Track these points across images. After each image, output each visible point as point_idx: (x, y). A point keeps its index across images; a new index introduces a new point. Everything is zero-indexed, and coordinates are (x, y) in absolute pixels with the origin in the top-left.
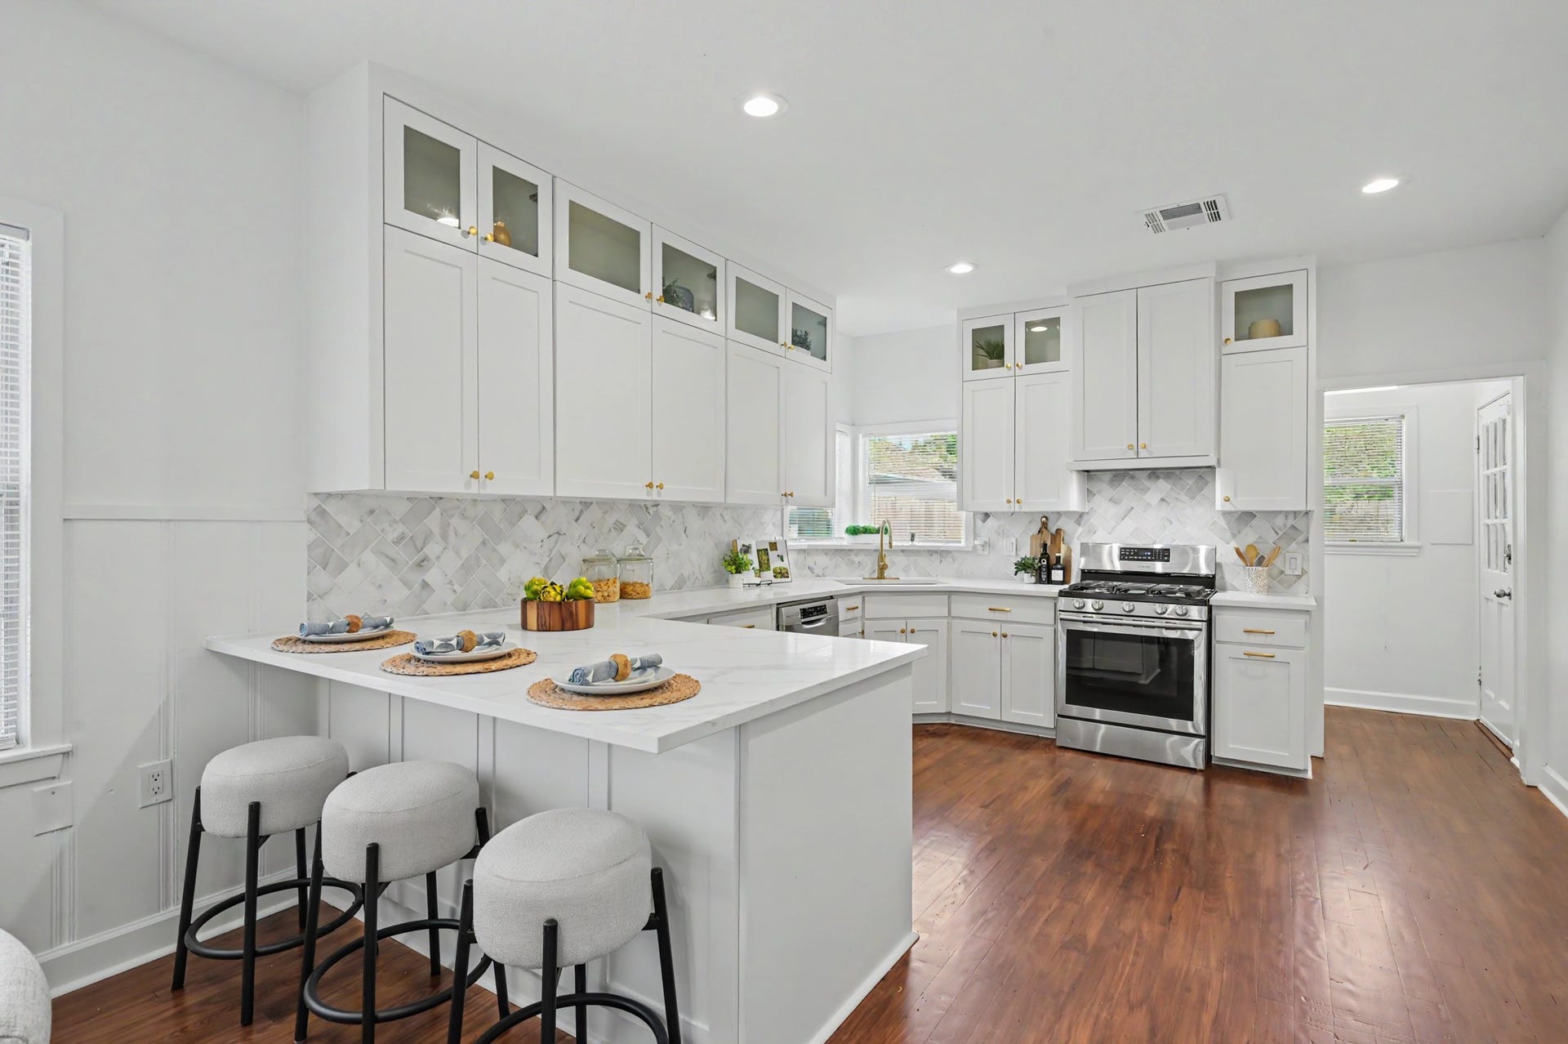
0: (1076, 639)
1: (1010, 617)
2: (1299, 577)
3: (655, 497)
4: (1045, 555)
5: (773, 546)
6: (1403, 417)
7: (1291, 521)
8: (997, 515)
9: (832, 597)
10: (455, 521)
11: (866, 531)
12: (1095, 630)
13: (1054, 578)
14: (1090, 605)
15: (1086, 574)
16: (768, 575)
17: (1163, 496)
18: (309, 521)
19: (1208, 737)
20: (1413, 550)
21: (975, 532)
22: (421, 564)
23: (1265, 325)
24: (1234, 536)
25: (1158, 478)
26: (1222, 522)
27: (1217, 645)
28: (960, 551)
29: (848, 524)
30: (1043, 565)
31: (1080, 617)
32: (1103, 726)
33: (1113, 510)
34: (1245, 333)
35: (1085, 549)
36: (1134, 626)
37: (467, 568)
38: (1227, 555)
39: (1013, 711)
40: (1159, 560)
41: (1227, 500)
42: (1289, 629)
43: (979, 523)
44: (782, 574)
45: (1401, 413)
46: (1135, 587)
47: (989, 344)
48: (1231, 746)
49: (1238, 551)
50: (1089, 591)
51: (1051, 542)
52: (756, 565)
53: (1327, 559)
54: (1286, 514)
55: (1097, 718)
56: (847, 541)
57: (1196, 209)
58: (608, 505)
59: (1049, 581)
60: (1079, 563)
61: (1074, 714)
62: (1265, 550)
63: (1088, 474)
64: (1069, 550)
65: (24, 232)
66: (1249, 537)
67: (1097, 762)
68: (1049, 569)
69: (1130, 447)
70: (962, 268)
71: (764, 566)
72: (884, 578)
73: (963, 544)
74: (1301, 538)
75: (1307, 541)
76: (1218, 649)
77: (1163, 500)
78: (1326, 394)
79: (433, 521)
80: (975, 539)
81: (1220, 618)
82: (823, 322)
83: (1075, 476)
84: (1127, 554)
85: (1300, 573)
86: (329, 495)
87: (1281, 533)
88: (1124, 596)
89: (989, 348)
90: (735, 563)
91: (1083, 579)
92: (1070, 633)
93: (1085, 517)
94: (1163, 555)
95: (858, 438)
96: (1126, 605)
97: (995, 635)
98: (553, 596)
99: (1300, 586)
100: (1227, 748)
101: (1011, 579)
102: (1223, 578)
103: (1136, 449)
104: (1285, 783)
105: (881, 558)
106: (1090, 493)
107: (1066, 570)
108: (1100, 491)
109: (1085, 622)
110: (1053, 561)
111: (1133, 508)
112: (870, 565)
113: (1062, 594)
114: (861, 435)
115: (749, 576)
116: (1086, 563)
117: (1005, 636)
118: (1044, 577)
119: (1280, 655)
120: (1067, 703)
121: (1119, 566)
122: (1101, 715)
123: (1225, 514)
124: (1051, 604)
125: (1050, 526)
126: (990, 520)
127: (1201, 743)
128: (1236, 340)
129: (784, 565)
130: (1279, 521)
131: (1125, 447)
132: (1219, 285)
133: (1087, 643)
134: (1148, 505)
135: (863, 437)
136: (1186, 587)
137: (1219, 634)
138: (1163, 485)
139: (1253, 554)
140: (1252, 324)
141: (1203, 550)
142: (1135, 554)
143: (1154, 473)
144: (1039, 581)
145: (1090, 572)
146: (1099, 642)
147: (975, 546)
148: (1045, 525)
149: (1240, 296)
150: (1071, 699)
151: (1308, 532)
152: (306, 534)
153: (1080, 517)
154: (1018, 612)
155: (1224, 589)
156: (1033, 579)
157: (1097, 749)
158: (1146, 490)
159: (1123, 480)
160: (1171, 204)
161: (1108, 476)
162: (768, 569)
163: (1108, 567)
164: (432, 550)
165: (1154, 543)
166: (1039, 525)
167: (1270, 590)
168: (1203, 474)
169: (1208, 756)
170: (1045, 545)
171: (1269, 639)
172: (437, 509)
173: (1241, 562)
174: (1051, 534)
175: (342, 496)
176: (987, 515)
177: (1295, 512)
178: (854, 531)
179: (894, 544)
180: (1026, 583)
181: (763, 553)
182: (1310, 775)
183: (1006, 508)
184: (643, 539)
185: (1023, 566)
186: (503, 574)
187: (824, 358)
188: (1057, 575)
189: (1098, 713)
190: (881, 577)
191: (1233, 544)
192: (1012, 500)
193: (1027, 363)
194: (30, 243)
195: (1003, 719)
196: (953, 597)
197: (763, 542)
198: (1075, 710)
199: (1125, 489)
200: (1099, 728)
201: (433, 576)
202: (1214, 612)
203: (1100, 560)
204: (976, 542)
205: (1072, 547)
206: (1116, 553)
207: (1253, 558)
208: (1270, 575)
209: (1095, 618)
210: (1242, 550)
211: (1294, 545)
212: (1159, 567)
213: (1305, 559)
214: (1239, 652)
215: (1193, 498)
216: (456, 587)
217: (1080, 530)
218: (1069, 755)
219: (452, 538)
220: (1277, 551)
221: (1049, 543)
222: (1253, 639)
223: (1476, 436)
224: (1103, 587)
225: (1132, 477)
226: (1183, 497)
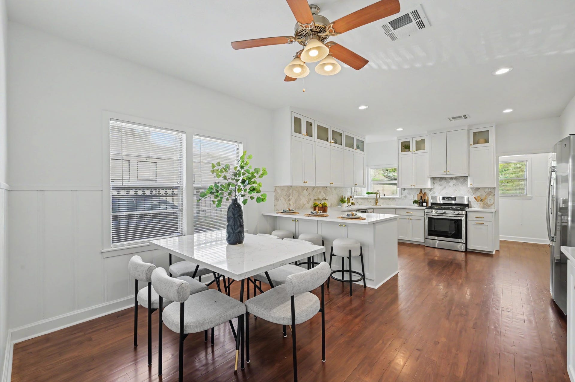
0: (430, 220)
1: (412, 214)
2: (492, 204)
3: (331, 186)
4: (421, 199)
5: (351, 197)
6: (527, 161)
7: (490, 190)
8: (408, 189)
9: (367, 209)
10: (294, 191)
11: (372, 193)
12: (435, 217)
13: (424, 205)
14: (434, 211)
15: (432, 204)
16: (350, 204)
17: (454, 184)
18: (274, 191)
19: (466, 243)
20: (530, 198)
21: (401, 194)
22: (289, 200)
23: (482, 140)
24: (474, 194)
25: (453, 179)
26: (470, 190)
27: (468, 221)
28: (397, 198)
29: (366, 192)
30: (421, 202)
31: (431, 214)
32: (438, 241)
33: (440, 187)
34: (476, 142)
35: (433, 198)
36: (446, 216)
37: (296, 201)
38: (472, 199)
39: (413, 238)
40: (453, 200)
41: (471, 185)
42: (488, 217)
43: (403, 191)
44: (353, 204)
45: (527, 160)
46: (446, 207)
47: (405, 145)
48: (472, 246)
49: (475, 198)
50: (434, 208)
51: (423, 196)
52: (347, 201)
53: (500, 200)
54: (489, 188)
55: (436, 239)
56: (366, 196)
57: (461, 117)
58: (318, 187)
59: (422, 206)
60: (431, 201)
61: (429, 238)
62: (483, 198)
63: (433, 179)
64: (428, 198)
65: (241, 143)
66: (478, 194)
67: (436, 250)
68: (422, 203)
69: (445, 172)
70: (400, 129)
71: (349, 202)
72: (377, 205)
73: (398, 196)
74: (493, 194)
75: (494, 195)
76: (469, 222)
77: (454, 185)
78: (499, 157)
79: (291, 191)
80: (402, 195)
81: (469, 214)
82: (363, 142)
83: (429, 179)
84: (444, 199)
85: (492, 203)
86: (277, 186)
87: (487, 193)
88: (444, 209)
89: (406, 147)
90: (342, 201)
91: (432, 205)
92: (429, 218)
93: (433, 189)
94: (454, 199)
95: (368, 169)
96: (444, 211)
97: (408, 219)
98: (321, 205)
99: (492, 206)
100: (470, 246)
101: (412, 205)
102: (471, 205)
103: (446, 172)
104: (487, 254)
105: (376, 200)
106: (434, 183)
107: (427, 203)
108: (436, 183)
109: (433, 215)
110: (424, 201)
111: (446, 187)
112: (373, 201)
113: (426, 208)
114: (369, 169)
115: (346, 204)
116: (432, 201)
117: (411, 219)
118: (421, 205)
119: (485, 223)
120: (428, 235)
121: (442, 202)
122: (437, 238)
123: (471, 188)
124: (423, 211)
125: (422, 191)
126: (406, 191)
127: (464, 245)
128: (473, 144)
129: (353, 201)
130: (487, 190)
131: (443, 172)
132: (469, 131)
133: (433, 220)
134: (450, 186)
135: (370, 169)
136: (460, 207)
137: (469, 218)
138: (454, 181)
139: (479, 198)
140: (478, 140)
141: (466, 198)
142: (446, 199)
143: (451, 178)
144: (420, 206)
145: (434, 203)
146: (436, 220)
147: (401, 197)
148: (421, 192)
149: (475, 134)
150: (429, 234)
151: (494, 193)
152: (274, 194)
153: (431, 190)
154: (414, 213)
155: (471, 207)
156: (418, 205)
157: (436, 247)
158: (449, 182)
159: (442, 180)
160: (455, 116)
161: (439, 179)
162: (350, 202)
163: (439, 202)
164: (291, 197)
165: (452, 196)
166: (420, 191)
167: (484, 208)
168: (465, 178)
169: (466, 249)
170: (421, 197)
171: (482, 219)
172: (291, 189)
173: (476, 201)
174: (423, 194)
175: (278, 186)
176: (405, 189)
177: (491, 188)
178: (368, 193)
179: (380, 197)
180: (416, 206)
181: (348, 198)
182: (494, 253)
183: (411, 187)
184: (324, 195)
185: (415, 202)
186: (301, 202)
187: (363, 151)
188: (425, 204)
189: (436, 238)
190: (376, 205)
191: (474, 196)
192: (412, 185)
193: (416, 150)
194: (242, 145)
195: (411, 240)
196: (397, 210)
197: (349, 196)
198: (430, 237)
199: (443, 182)
200: (437, 242)
201: (291, 203)
202: (467, 213)
203: (436, 200)
204: (402, 196)
205: (429, 197)
206: (441, 198)
207: (479, 199)
208: (484, 204)
209: (435, 214)
210: (476, 198)
211: (491, 196)
212: (453, 202)
213: (494, 199)
214: (474, 222)
215: (462, 184)
216: (294, 205)
217: (431, 193)
218: (428, 248)
219: (293, 195)
220: (486, 198)
221: (422, 196)
222: (478, 219)
223: (548, 166)
224: (438, 207)
225: (445, 179)
226: (460, 184)
